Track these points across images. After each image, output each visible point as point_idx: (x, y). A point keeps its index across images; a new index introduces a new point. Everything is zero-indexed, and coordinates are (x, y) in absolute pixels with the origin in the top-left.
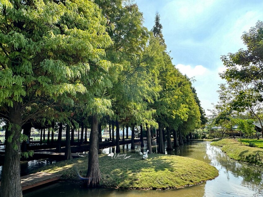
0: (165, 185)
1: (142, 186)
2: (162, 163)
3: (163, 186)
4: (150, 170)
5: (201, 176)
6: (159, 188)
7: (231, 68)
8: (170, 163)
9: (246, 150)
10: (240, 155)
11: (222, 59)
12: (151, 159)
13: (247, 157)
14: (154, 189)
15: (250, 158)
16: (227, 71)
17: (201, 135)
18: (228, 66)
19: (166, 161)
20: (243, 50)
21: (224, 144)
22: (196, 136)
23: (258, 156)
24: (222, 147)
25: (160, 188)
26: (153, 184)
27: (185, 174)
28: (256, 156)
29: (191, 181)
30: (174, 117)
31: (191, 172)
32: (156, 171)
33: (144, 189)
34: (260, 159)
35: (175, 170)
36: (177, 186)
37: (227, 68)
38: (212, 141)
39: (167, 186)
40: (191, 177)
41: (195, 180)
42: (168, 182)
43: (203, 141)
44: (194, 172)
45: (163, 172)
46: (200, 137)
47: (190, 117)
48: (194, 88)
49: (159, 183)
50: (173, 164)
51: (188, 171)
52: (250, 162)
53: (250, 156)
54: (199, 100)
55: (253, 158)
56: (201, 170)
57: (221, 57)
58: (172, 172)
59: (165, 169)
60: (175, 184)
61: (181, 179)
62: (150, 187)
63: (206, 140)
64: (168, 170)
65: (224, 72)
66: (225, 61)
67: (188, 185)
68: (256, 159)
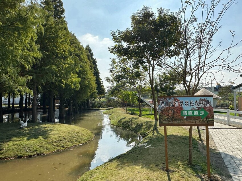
0: (33, 153)
1: (6, 156)
2: (39, 131)
3: (31, 154)
4: (22, 139)
5: (75, 141)
6: (25, 156)
7: (118, 44)
8: (48, 131)
9: (124, 117)
10: (119, 122)
11: (112, 34)
12: (31, 127)
13: (123, 123)
14: (20, 157)
15: (125, 124)
16: (115, 46)
17: (98, 104)
18: (116, 41)
19: (46, 129)
20: (130, 29)
21: (113, 112)
22: (93, 105)
23: (131, 122)
24: (111, 115)
25: (27, 156)
26: (19, 152)
27: (59, 140)
28: (130, 121)
29: (63, 147)
30: (64, 86)
31: (66, 138)
32: (28, 139)
33: (7, 158)
34: (131, 124)
35: (50, 137)
36: (45, 152)
37: (115, 44)
38: (106, 110)
39: (35, 153)
40: (64, 143)
41: (67, 145)
42: (37, 149)
43: (98, 110)
44: (69, 138)
45: (35, 140)
46: (97, 106)
47: (84, 87)
48: (95, 59)
49: (26, 151)
50: (50, 132)
51: (63, 137)
52: (124, 127)
53: (125, 122)
54: (99, 71)
55: (127, 124)
56: (76, 136)
57: (111, 32)
58: (46, 139)
59: (39, 136)
60: (44, 150)
61: (53, 145)
62: (15, 156)
63: (102, 109)
64: (42, 138)
65: (112, 47)
66: (113, 37)
67: (59, 150)
68: (129, 124)
